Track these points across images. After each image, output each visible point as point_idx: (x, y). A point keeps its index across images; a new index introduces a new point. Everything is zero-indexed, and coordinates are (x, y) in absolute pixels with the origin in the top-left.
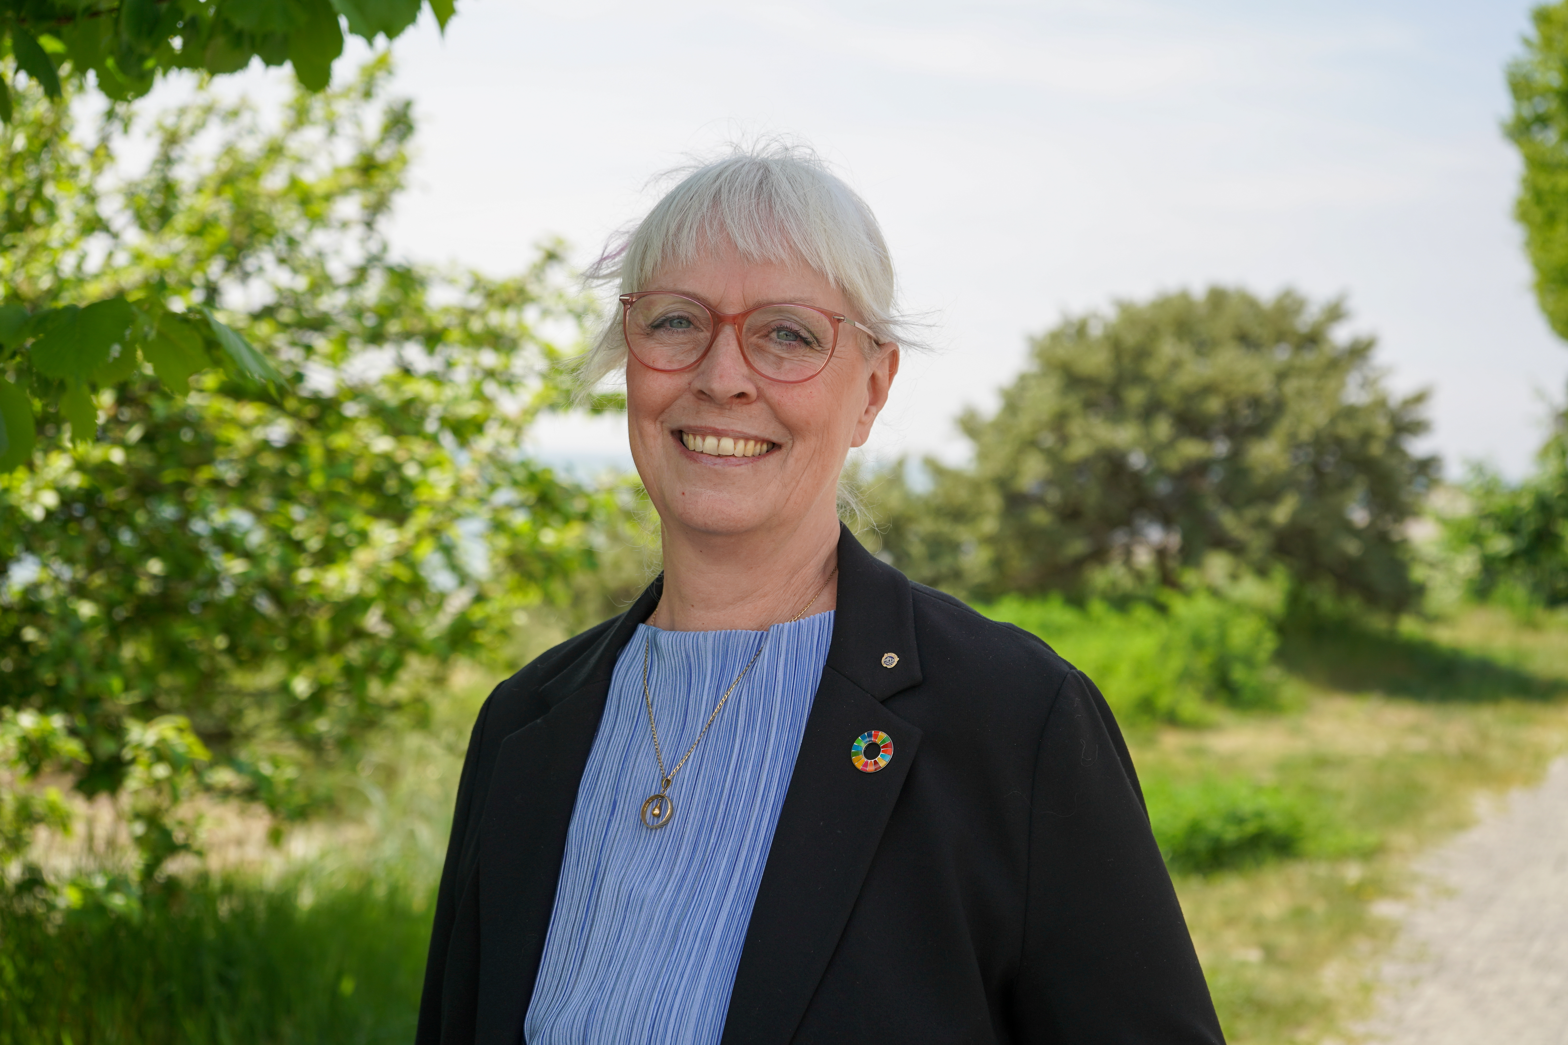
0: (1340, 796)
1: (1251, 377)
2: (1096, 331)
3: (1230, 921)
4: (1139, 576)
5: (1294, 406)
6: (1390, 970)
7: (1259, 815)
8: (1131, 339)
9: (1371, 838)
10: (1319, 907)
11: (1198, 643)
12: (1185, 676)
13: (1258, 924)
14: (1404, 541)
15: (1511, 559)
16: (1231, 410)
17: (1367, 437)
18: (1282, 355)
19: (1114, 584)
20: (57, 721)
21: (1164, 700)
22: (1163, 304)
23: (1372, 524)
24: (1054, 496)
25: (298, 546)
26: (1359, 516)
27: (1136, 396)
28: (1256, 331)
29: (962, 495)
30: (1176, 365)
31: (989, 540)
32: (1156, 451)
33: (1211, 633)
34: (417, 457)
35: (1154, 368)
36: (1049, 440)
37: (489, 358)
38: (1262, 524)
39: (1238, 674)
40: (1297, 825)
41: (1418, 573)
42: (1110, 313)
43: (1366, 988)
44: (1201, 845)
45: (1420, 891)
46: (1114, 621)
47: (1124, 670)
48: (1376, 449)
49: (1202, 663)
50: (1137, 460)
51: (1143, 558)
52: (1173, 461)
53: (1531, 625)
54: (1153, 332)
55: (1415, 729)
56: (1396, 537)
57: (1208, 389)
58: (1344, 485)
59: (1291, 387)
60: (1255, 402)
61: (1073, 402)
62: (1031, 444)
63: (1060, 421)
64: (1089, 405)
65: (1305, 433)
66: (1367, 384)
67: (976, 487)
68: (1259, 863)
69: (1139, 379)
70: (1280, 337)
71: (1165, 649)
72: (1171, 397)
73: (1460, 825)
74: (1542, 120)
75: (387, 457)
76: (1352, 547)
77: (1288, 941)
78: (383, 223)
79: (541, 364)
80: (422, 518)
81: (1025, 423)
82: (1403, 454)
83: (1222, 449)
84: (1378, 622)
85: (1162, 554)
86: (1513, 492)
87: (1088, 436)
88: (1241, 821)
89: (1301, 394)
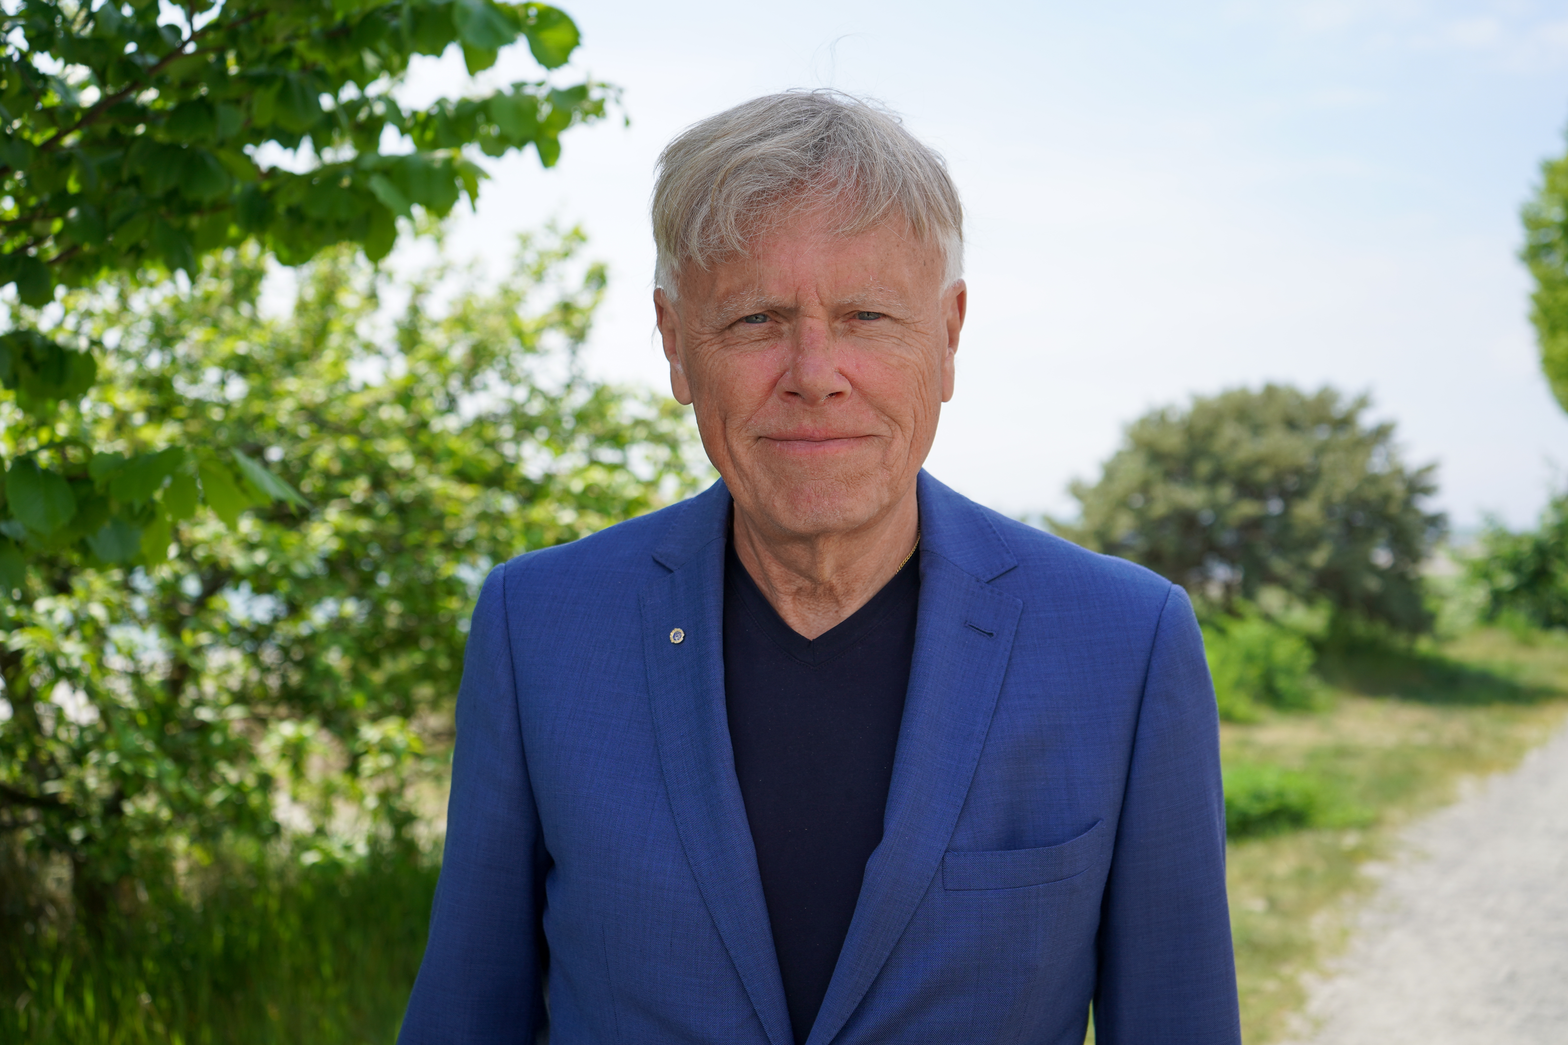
0: (1352, 779)
1: (1295, 453)
4: (1210, 605)
5: (1329, 475)
6: (1367, 918)
7: (1280, 794)
8: (1200, 425)
9: (1368, 813)
10: (1319, 868)
11: (1249, 658)
12: (1239, 684)
13: (1269, 880)
14: (1420, 580)
15: (1515, 592)
16: (1278, 479)
17: (1387, 498)
18: (1322, 435)
22: (1227, 397)
23: (1394, 566)
24: (1141, 543)
26: (1383, 559)
27: (1204, 468)
28: (1301, 417)
30: (1235, 443)
32: (1219, 509)
33: (1260, 650)
35: (1218, 446)
36: (1138, 501)
38: (1303, 567)
39: (1282, 683)
40: (1311, 802)
41: (1430, 604)
42: (1186, 405)
43: (1345, 934)
45: (1403, 856)
48: (1394, 508)
49: (1253, 673)
50: (1207, 517)
51: (1215, 592)
52: (1235, 517)
53: (1527, 643)
54: (1219, 418)
55: (1422, 726)
56: (1412, 577)
57: (1260, 462)
58: (1371, 534)
60: (1298, 471)
61: (1156, 473)
62: (1123, 505)
63: (1145, 488)
64: (1169, 475)
65: (1338, 496)
66: (1389, 457)
68: (1277, 832)
69: (1206, 454)
70: (1320, 421)
72: (1231, 468)
73: (1444, 803)
74: (1548, 248)
76: (1373, 584)
77: (1288, 895)
78: (582, 350)
81: (1119, 487)
82: (1416, 512)
83: (1275, 506)
84: (1400, 641)
85: (1228, 588)
86: (1517, 540)
87: (1167, 498)
88: (1264, 799)
89: (1335, 466)
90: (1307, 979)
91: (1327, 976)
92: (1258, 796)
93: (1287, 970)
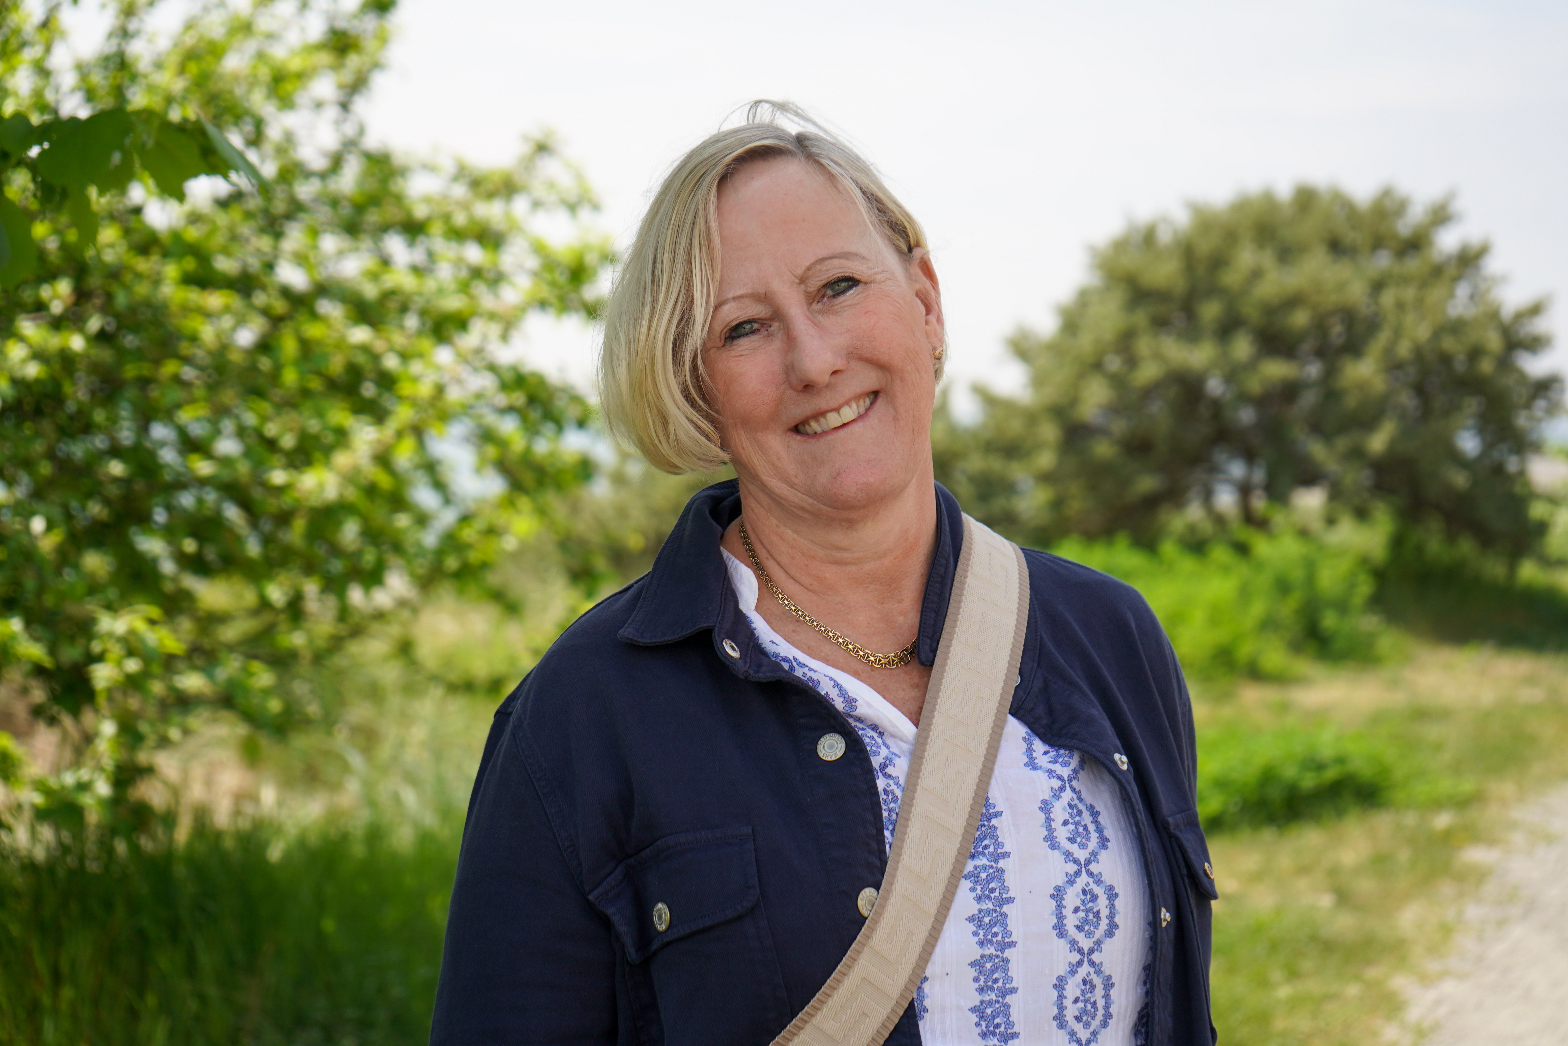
0: (1438, 747)
1: (1341, 287)
2: (1164, 237)
3: (1303, 870)
4: (1221, 520)
5: (1390, 321)
6: (1475, 912)
7: (1340, 760)
8: (1204, 247)
9: (1467, 786)
10: (1404, 855)
11: (1283, 587)
12: (1268, 625)
13: (1334, 872)
14: (1523, 476)
16: (1320, 326)
17: (1475, 353)
18: (1381, 262)
19: (1192, 529)
20: (16, 625)
21: (1245, 651)
22: (1242, 206)
23: (1484, 456)
24: (1119, 426)
25: (271, 444)
26: (1469, 443)
27: (1211, 311)
28: (1350, 236)
29: (1016, 427)
30: (1256, 274)
31: (1046, 478)
32: (1234, 374)
33: (1297, 575)
34: (397, 347)
35: (1232, 278)
36: (1114, 363)
37: (474, 254)
38: (1357, 454)
39: (1329, 621)
40: (1385, 773)
41: (1537, 511)
42: (1182, 218)
43: (1446, 930)
44: (1275, 794)
45: (1518, 838)
46: (1187, 564)
47: (1198, 617)
48: (1486, 366)
49: (1288, 608)
50: (1215, 386)
51: (1226, 498)
52: (1254, 385)
54: (1231, 237)
55: (1530, 680)
56: (1513, 470)
57: (1293, 301)
58: (1452, 409)
59: (1388, 298)
60: (1348, 316)
61: (1139, 319)
62: (1094, 367)
63: (1126, 341)
64: (1159, 323)
65: (1404, 350)
66: (1476, 295)
67: (1031, 417)
68: (1340, 813)
69: (1214, 291)
70: (1377, 243)
71: (1244, 594)
72: (1250, 310)
75: (365, 349)
76: (1456, 480)
77: (1365, 886)
79: (533, 263)
80: (403, 414)
81: (1086, 343)
82: (1518, 374)
83: (1314, 370)
84: (1495, 568)
85: (1245, 490)
87: (1158, 356)
88: (1320, 767)
89: (1400, 306)
90: (1401, 983)
91: (1426, 980)
92: (1313, 764)
93: (1373, 973)
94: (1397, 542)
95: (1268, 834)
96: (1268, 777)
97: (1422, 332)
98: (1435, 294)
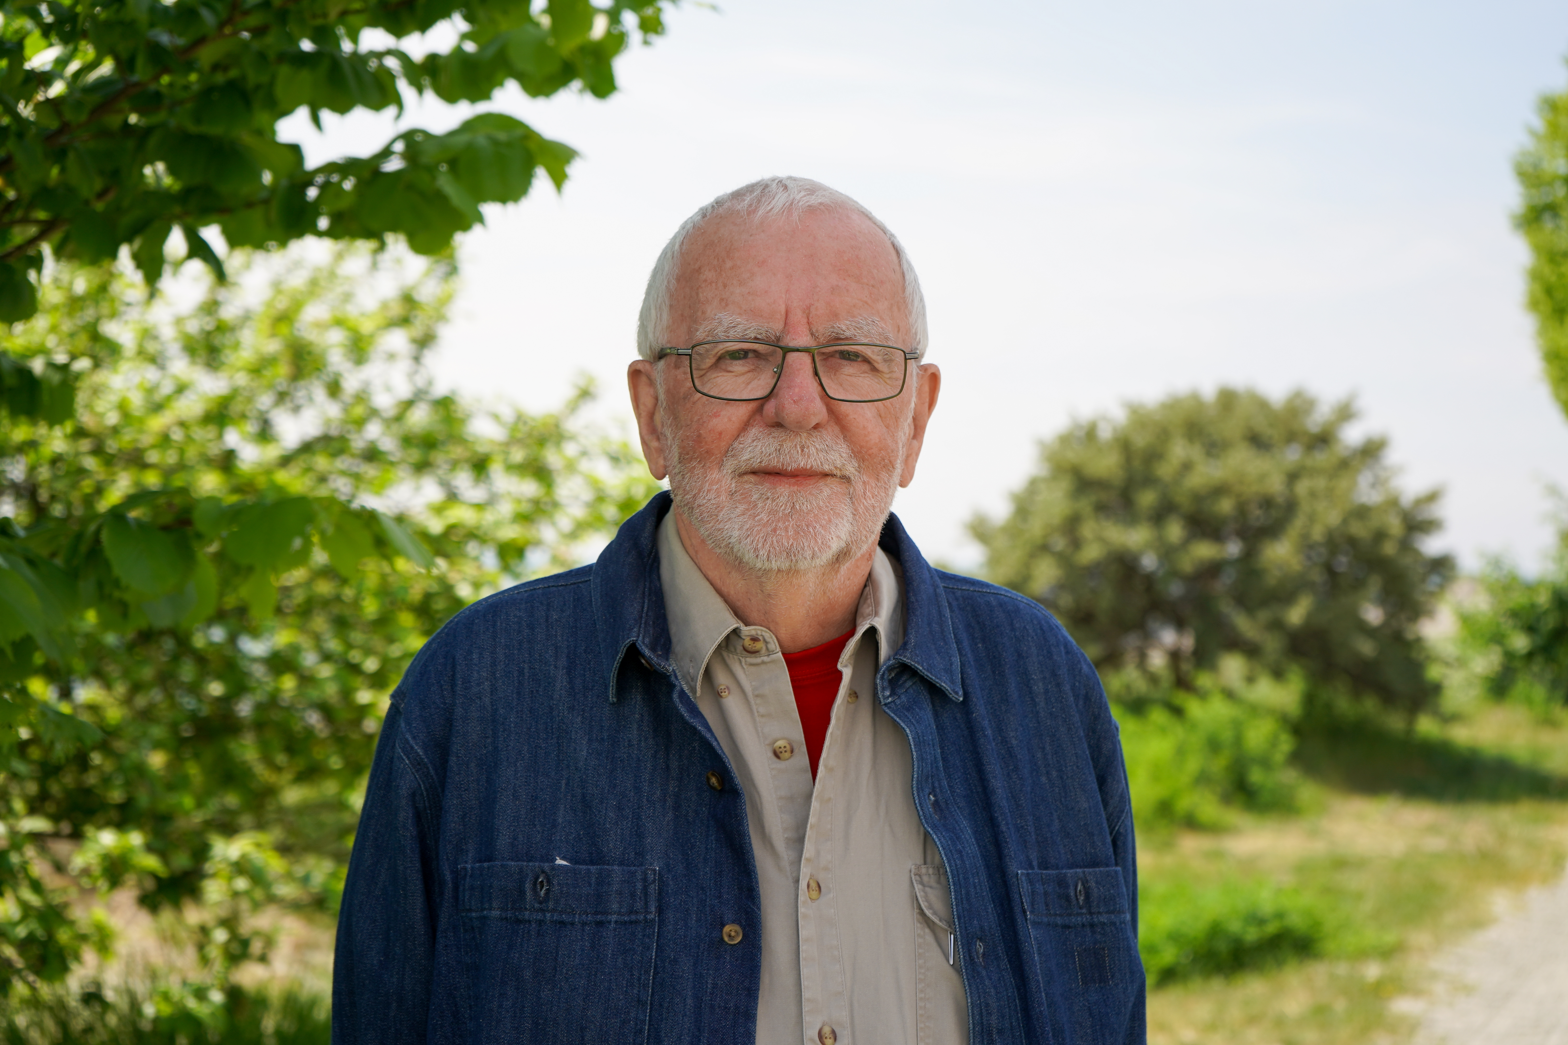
0: (1359, 896)
1: (1262, 477)
2: (1105, 433)
3: (1252, 1020)
4: (1153, 679)
5: (1305, 507)
7: (1280, 915)
8: (1140, 441)
9: (1390, 938)
10: (1340, 1005)
11: (1213, 745)
12: (1202, 779)
13: (1280, 1022)
14: (1419, 640)
15: (1530, 656)
16: (1242, 511)
17: (1380, 536)
18: (1293, 455)
19: (1128, 688)
20: (136, 839)
21: (1183, 804)
22: (1172, 405)
23: (1385, 624)
24: (1066, 600)
25: (355, 669)
26: (1373, 615)
27: (1147, 499)
28: (1267, 431)
30: (1187, 467)
32: (1167, 553)
33: (1227, 735)
35: (1165, 470)
36: (1060, 543)
38: (1277, 625)
39: (1256, 776)
40: (1317, 925)
41: (1434, 672)
42: (1119, 415)
44: (1222, 947)
45: (1439, 988)
46: (1129, 725)
47: (1141, 773)
48: (1389, 549)
49: (1219, 765)
50: (1149, 562)
51: (1157, 660)
52: (1186, 563)
53: (1549, 723)
54: (1164, 435)
55: (1433, 829)
56: (1410, 636)
57: (1219, 491)
58: (1358, 585)
59: (1302, 488)
60: (1267, 503)
61: (1085, 505)
62: (1043, 548)
63: (1071, 525)
64: (1102, 509)
65: (1317, 534)
66: (1378, 483)
68: (1280, 963)
69: (1149, 480)
70: (1291, 437)
71: (1181, 752)
72: (1182, 499)
73: (1478, 923)
74: (1552, 209)
75: (440, 579)
76: (1366, 648)
77: (1310, 1038)
78: (430, 357)
81: (1036, 527)
82: (1416, 553)
83: (1233, 548)
84: (1395, 722)
85: (1176, 656)
86: (1530, 588)
87: (1101, 539)
88: (1260, 921)
89: (1313, 494)
92: (1255, 919)
94: (1309, 700)
95: (1217, 984)
96: (1216, 930)
97: (1332, 517)
98: (1343, 484)
